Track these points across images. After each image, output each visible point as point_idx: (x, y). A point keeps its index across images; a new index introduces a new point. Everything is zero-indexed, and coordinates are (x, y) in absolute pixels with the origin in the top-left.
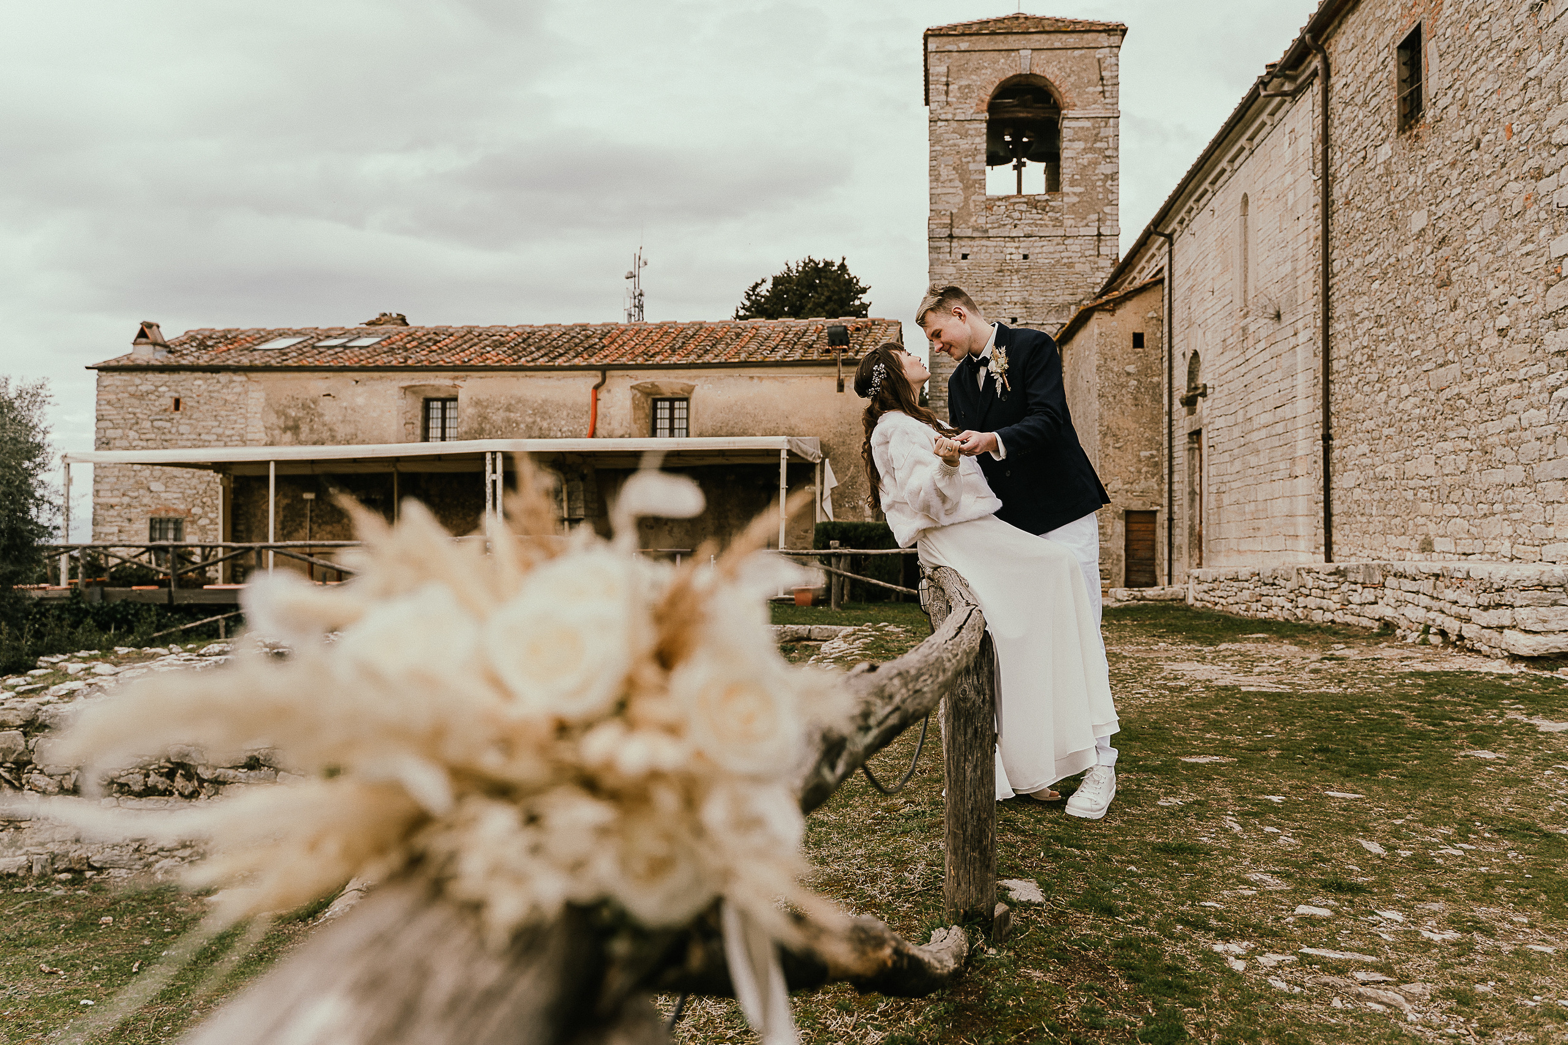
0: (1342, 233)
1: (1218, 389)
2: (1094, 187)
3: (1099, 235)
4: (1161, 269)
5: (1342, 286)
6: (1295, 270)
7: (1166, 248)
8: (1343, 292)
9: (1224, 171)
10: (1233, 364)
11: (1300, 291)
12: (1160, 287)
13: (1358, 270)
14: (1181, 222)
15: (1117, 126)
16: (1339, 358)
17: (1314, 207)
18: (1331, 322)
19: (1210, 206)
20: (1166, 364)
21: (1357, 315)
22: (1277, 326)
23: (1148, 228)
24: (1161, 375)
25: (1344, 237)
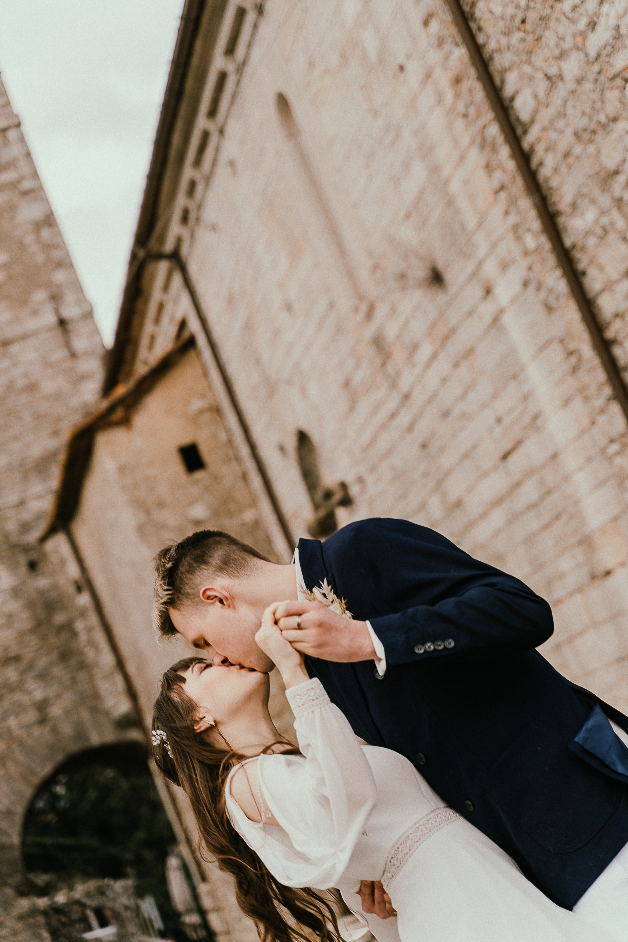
0: (507, 33)
1: (370, 479)
2: (23, 247)
3: (62, 323)
4: (183, 324)
5: (553, 135)
6: (435, 170)
7: (177, 280)
8: (562, 147)
9: (223, 77)
10: (382, 416)
11: (463, 203)
12: (191, 355)
13: (579, 81)
14: (185, 219)
15: (22, 139)
16: (609, 286)
17: (426, 23)
18: (561, 220)
19: (223, 158)
20: (256, 481)
21: (616, 172)
22: (441, 298)
23: (134, 256)
24: (254, 504)
25: (517, 36)
